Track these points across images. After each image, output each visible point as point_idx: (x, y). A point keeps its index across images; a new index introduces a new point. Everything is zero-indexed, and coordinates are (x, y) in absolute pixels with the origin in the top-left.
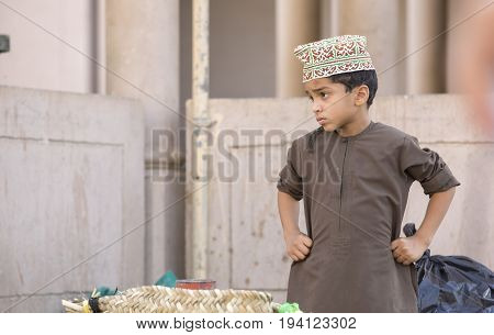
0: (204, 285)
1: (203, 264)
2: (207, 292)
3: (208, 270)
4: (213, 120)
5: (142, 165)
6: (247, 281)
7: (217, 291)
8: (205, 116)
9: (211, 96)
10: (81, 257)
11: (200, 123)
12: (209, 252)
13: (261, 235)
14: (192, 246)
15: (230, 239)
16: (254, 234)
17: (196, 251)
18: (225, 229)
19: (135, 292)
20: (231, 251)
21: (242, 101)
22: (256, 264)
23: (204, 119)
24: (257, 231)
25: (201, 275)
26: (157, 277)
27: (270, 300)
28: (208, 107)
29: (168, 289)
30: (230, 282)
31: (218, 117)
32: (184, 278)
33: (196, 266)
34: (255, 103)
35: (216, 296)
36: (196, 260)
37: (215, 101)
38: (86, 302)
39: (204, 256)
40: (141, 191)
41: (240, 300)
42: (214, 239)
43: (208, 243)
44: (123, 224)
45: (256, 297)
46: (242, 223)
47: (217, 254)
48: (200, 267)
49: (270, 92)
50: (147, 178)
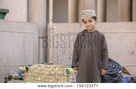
0: (51, 64)
1: (51, 59)
2: (52, 65)
3: (52, 61)
4: (53, 28)
5: (38, 38)
6: (61, 63)
7: (54, 65)
8: (52, 27)
9: (53, 22)
10: (24, 58)
11: (51, 28)
12: (53, 57)
13: (64, 53)
14: (49, 56)
15: (57, 54)
16: (63, 53)
17: (50, 57)
18: (56, 52)
19: (36, 65)
20: (58, 57)
21: (60, 24)
22: (63, 59)
23: (52, 28)
24: (63, 52)
25: (51, 62)
26: (41, 62)
27: (66, 67)
28: (53, 25)
29: (43, 65)
30: (57, 63)
31: (55, 27)
32: (47, 62)
33: (50, 60)
34: (63, 24)
35: (54, 66)
36: (50, 59)
37: (54, 24)
38: (25, 68)
39: (51, 58)
40: (38, 43)
41: (59, 67)
42: (54, 54)
43: (52, 55)
44: (34, 50)
45: (62, 67)
46: (60, 51)
47: (54, 57)
48: (51, 60)
49: (66, 21)
50: (39, 41)
